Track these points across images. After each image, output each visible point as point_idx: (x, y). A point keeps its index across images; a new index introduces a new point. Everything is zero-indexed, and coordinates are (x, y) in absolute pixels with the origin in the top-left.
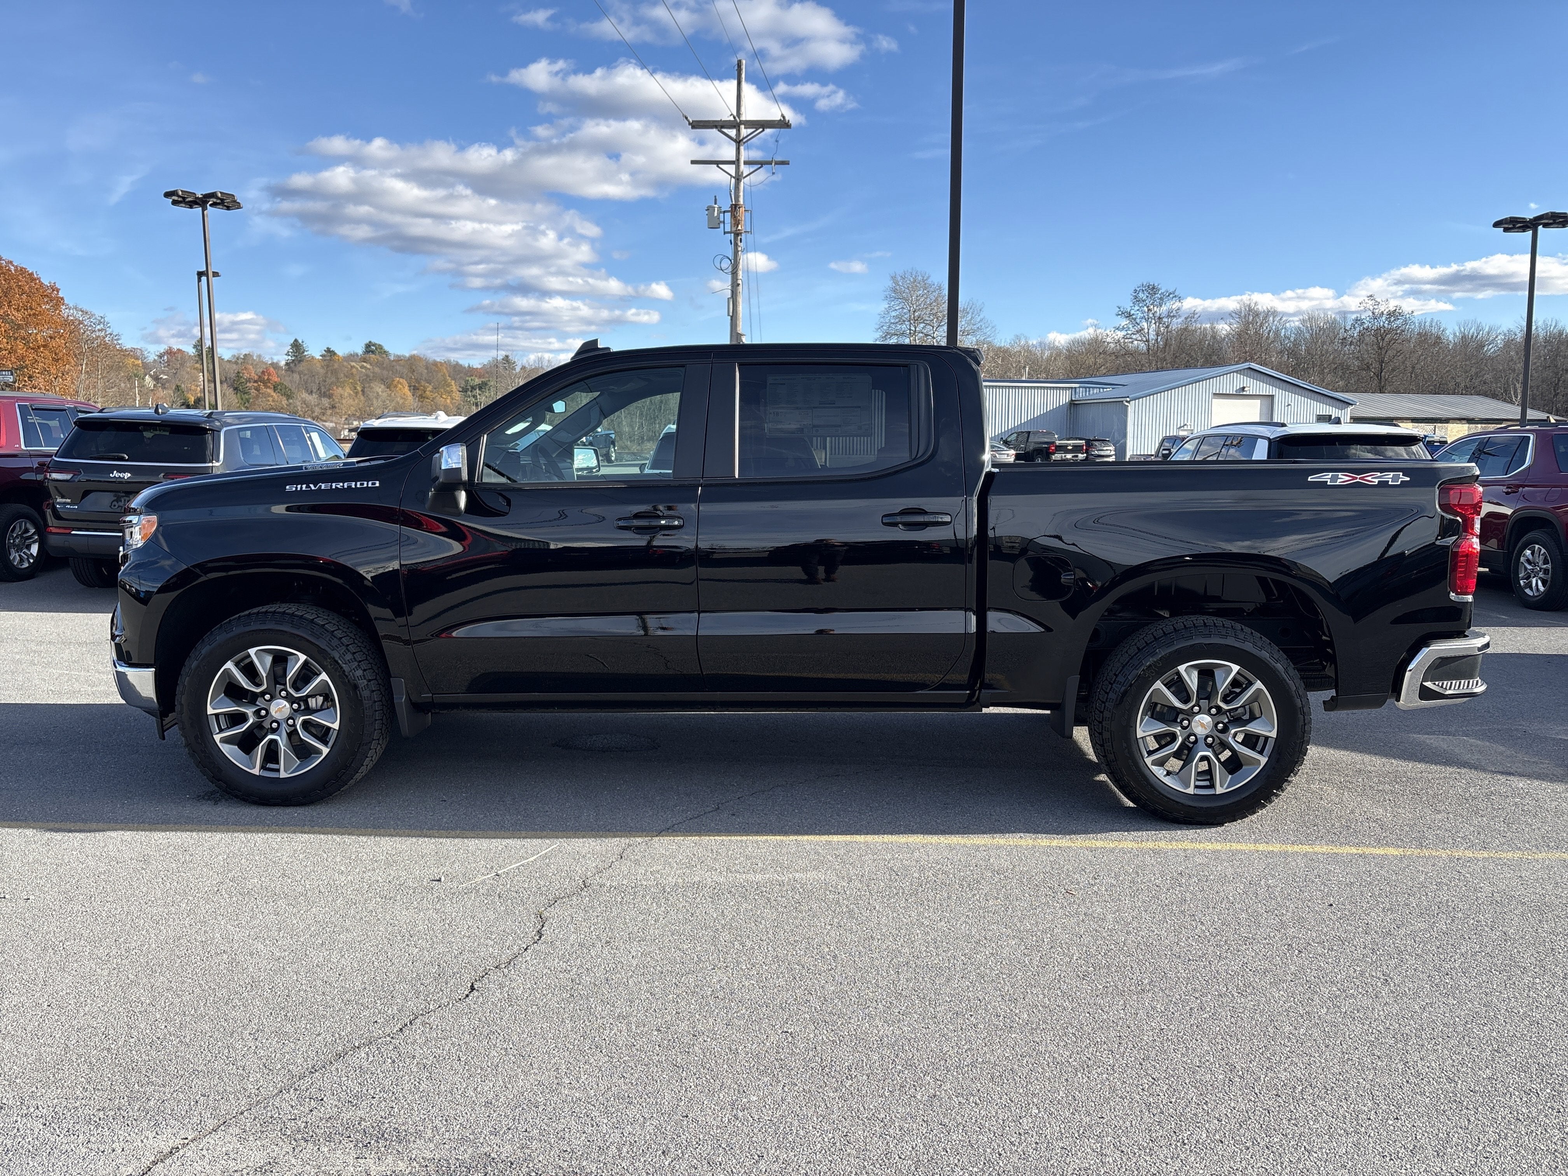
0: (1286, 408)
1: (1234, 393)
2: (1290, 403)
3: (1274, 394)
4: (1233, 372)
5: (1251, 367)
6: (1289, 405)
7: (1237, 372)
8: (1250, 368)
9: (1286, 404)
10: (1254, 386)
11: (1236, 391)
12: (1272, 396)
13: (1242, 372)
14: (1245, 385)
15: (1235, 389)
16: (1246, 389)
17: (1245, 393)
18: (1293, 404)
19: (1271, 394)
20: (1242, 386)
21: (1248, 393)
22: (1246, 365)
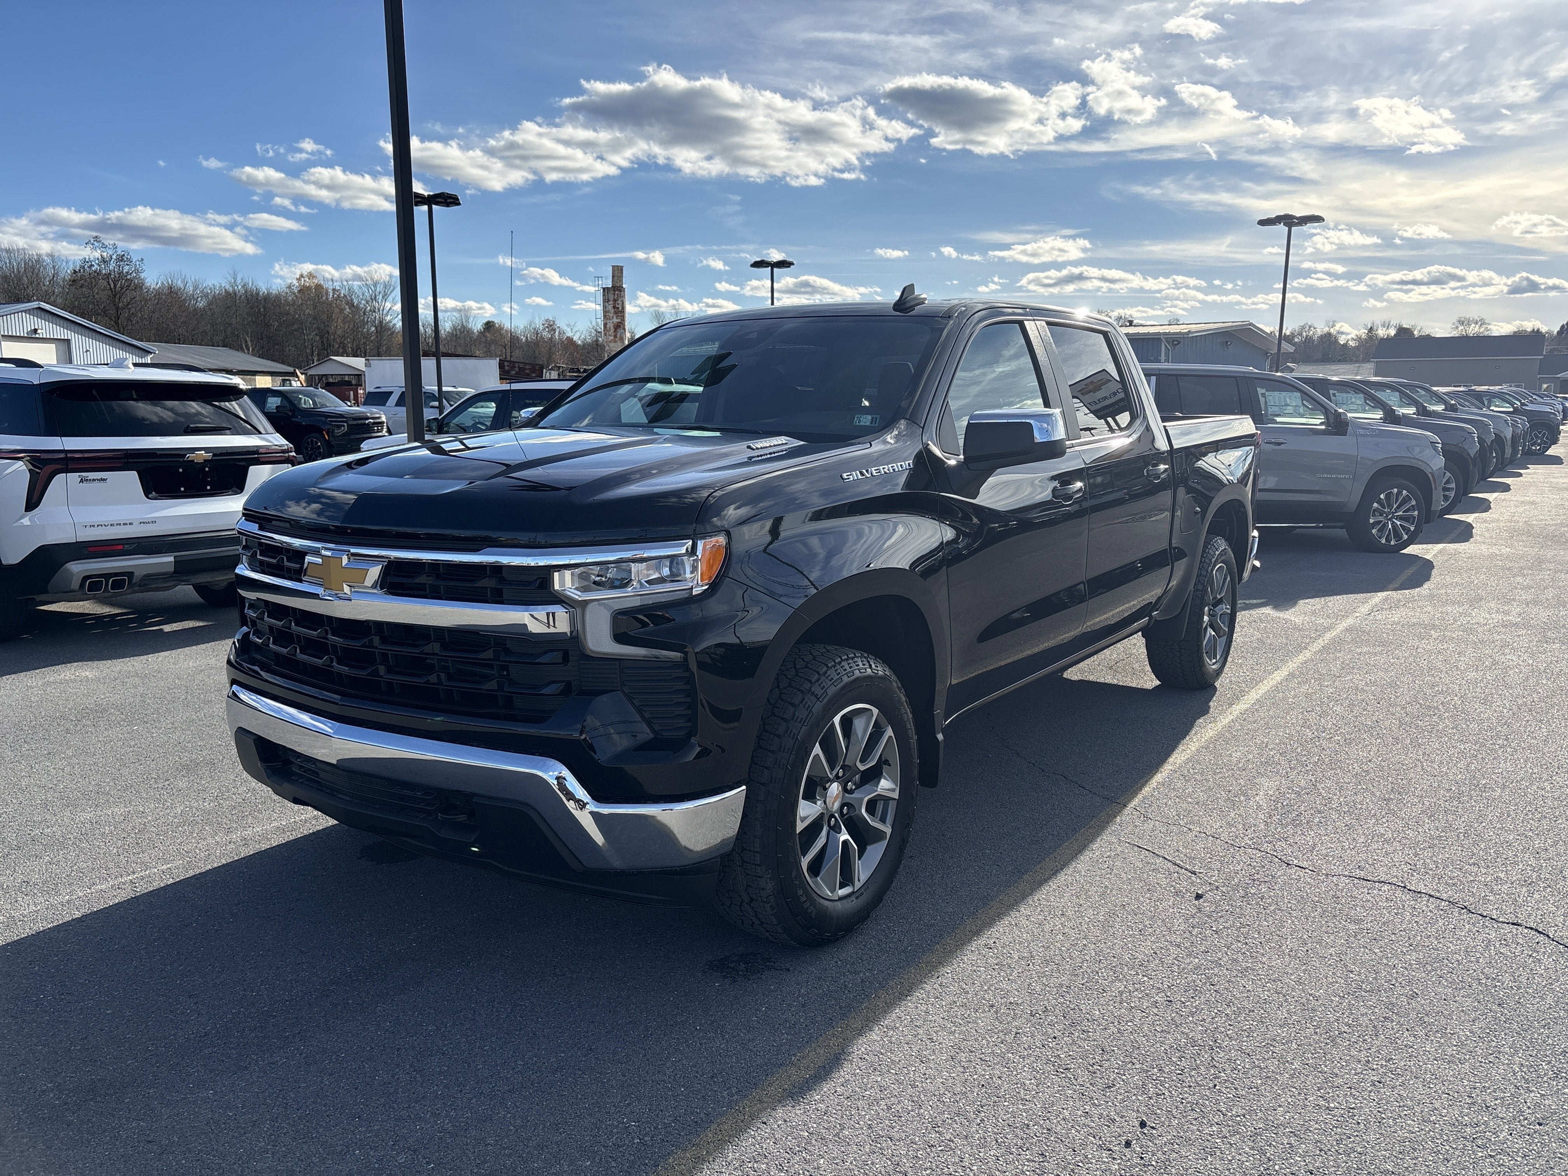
0: (85, 354)
1: (26, 335)
2: (88, 348)
3: (70, 338)
4: (22, 312)
5: (41, 306)
6: (87, 351)
7: (25, 311)
8: (39, 308)
9: (85, 350)
10: (47, 329)
11: (27, 333)
12: (68, 341)
13: (32, 312)
14: (37, 327)
15: (25, 331)
16: (39, 331)
17: (37, 336)
18: (91, 350)
19: (66, 338)
20: (33, 328)
21: (41, 336)
22: (35, 304)
